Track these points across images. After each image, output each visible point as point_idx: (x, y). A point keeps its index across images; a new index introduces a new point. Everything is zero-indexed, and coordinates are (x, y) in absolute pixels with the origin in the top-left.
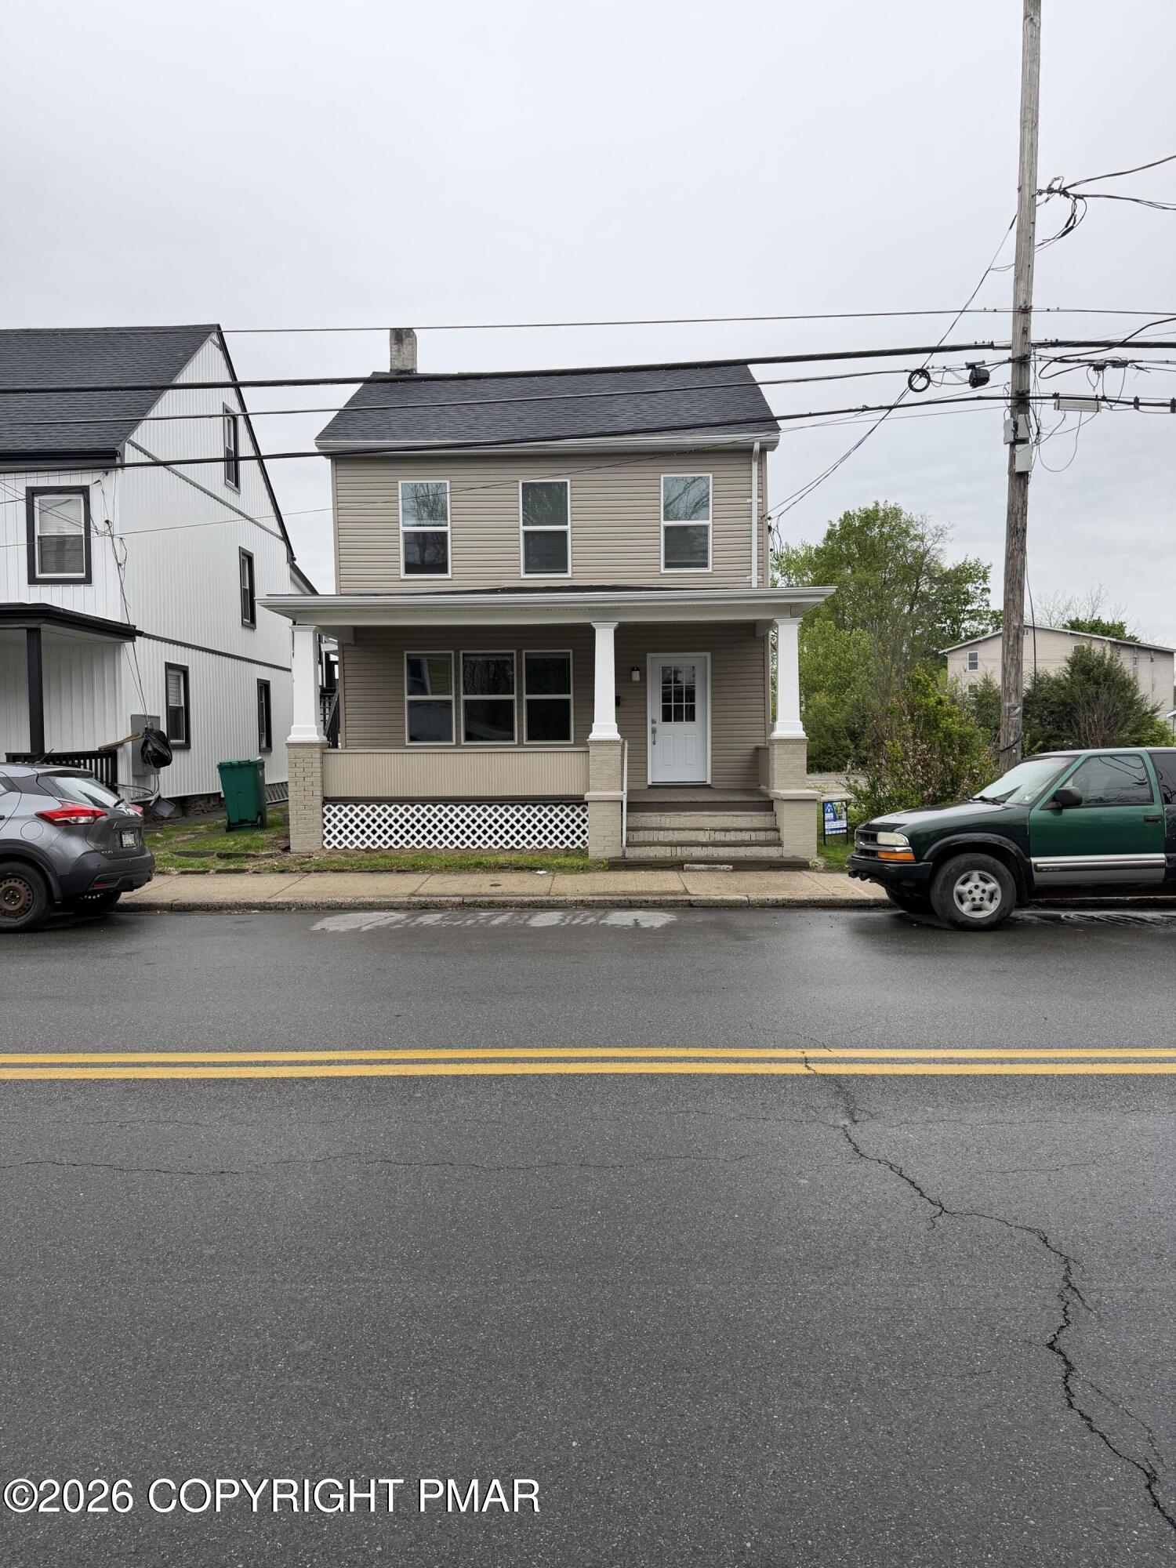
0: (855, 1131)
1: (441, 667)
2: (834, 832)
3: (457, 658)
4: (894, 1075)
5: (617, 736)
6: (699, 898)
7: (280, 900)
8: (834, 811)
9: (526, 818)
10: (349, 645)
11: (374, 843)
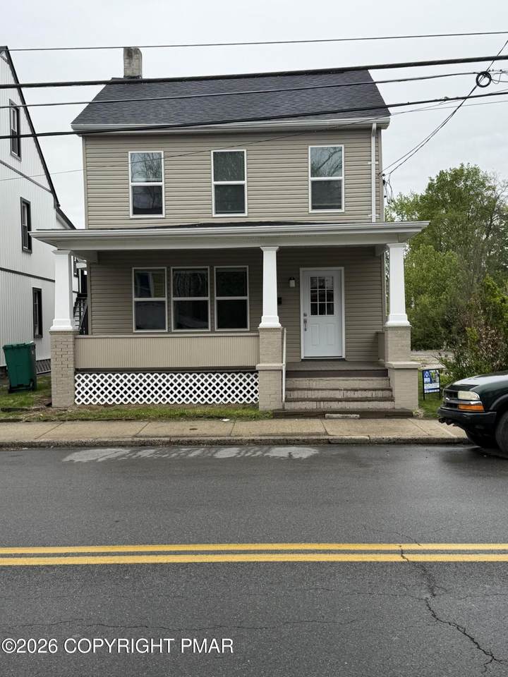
0: (434, 603)
1: (159, 277)
2: (431, 391)
3: (169, 272)
4: (464, 562)
5: (279, 325)
6: (335, 437)
7: (43, 440)
8: (431, 377)
9: (216, 383)
10: (95, 263)
11: (110, 400)
